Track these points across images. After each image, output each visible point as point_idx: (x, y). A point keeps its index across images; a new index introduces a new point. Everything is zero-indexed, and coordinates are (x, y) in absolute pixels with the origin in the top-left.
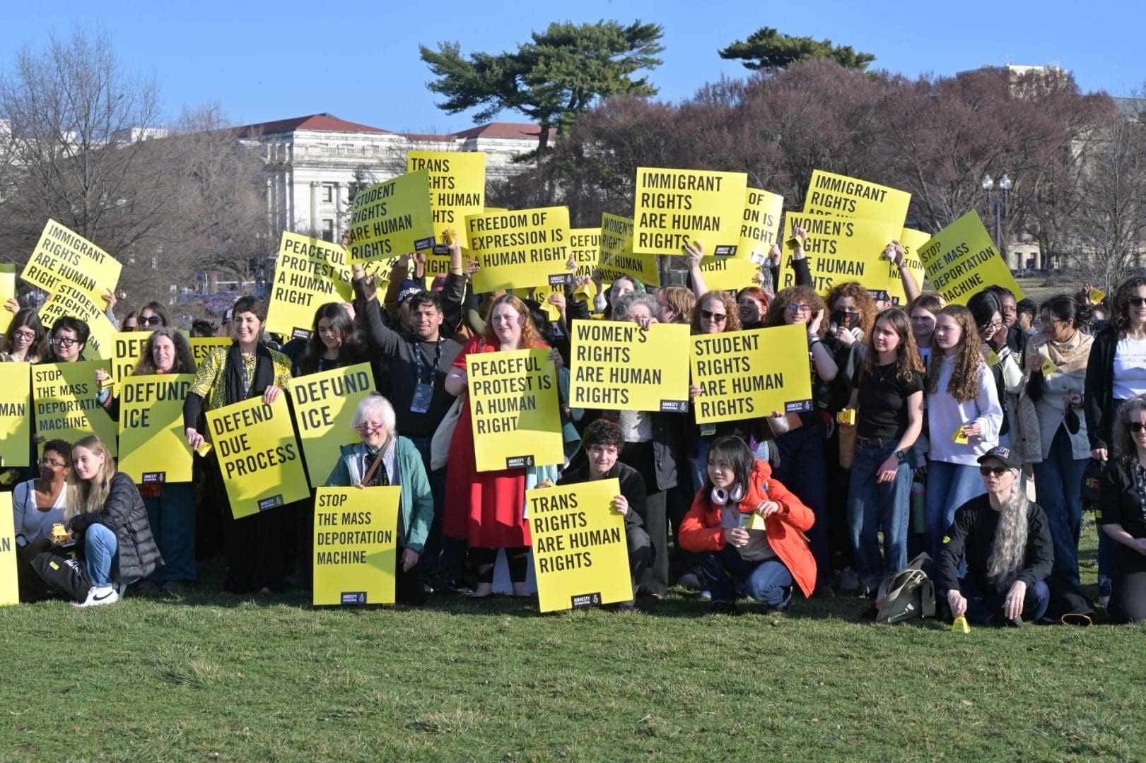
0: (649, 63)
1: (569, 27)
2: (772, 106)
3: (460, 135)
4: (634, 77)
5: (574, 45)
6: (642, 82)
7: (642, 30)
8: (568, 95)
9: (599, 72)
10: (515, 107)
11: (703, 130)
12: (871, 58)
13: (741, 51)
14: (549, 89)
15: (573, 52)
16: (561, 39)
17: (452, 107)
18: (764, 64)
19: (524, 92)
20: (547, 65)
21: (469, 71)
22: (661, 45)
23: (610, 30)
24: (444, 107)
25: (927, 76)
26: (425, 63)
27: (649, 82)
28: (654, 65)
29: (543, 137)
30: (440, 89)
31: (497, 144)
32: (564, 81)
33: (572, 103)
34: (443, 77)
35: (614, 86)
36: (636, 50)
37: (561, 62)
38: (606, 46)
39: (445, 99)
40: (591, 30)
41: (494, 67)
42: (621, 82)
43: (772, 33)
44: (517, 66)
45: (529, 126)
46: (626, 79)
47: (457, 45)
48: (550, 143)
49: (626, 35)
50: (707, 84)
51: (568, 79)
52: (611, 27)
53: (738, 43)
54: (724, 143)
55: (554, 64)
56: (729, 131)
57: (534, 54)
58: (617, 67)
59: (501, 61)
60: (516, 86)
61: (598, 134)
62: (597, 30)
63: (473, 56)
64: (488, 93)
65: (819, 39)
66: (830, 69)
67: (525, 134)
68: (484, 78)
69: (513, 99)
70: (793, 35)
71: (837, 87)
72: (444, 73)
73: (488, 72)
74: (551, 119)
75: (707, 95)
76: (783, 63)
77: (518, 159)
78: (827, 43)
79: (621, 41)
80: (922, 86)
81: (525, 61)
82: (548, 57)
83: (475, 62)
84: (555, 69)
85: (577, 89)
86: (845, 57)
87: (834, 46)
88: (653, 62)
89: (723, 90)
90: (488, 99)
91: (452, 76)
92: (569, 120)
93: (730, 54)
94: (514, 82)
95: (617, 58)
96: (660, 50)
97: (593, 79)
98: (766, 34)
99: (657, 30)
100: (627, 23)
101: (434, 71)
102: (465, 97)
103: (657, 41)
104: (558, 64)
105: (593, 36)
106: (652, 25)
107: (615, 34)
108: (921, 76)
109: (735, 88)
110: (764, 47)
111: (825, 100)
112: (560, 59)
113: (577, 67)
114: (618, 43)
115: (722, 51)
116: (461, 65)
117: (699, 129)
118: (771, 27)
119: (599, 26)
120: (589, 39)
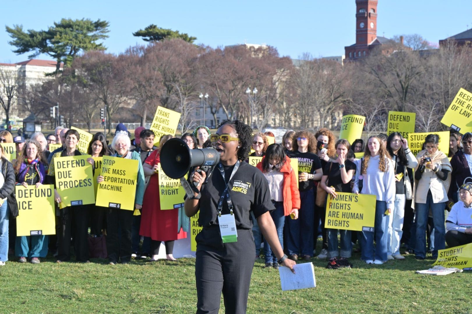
0: (103, 37)
1: (70, 20)
2: (157, 56)
3: (19, 64)
4: (97, 42)
5: (72, 28)
6: (100, 45)
7: (101, 23)
8: (69, 49)
9: (83, 40)
10: (46, 53)
11: (128, 65)
12: (195, 39)
13: (142, 34)
14: (61, 46)
15: (72, 31)
16: (66, 26)
17: (19, 52)
18: (151, 39)
19: (50, 47)
20: (60, 36)
21: (27, 37)
22: (109, 30)
23: (88, 22)
24: (15, 52)
25: (220, 47)
26: (7, 33)
27: (103, 45)
28: (106, 38)
29: (58, 66)
30: (14, 44)
31: (34, 68)
32: (68, 43)
33: (71, 52)
34: (15, 39)
35: (89, 46)
36: (98, 31)
37: (66, 35)
38: (86, 29)
39: (16, 48)
40: (79, 22)
41: (38, 36)
42: (92, 44)
43: (155, 27)
44: (48, 36)
45: (52, 61)
46: (94, 43)
47: (22, 26)
48: (61, 69)
49: (94, 25)
50: (130, 47)
51: (70, 42)
52: (88, 21)
53: (141, 30)
54: (138, 71)
55: (63, 36)
56: (140, 66)
57: (55, 31)
58: (90, 38)
59: (41, 33)
60: (46, 44)
61: (83, 66)
62: (82, 22)
63: (28, 31)
64: (35, 46)
65: (174, 30)
66: (181, 42)
67: (51, 64)
68: (33, 40)
69: (45, 49)
70: (164, 28)
71: (184, 50)
72: (16, 37)
73: (35, 38)
74: (62, 58)
75: (130, 51)
76: (159, 39)
77: (47, 75)
78: (177, 32)
79: (92, 27)
80: (218, 51)
81: (51, 34)
82: (61, 33)
83: (29, 33)
84: (64, 38)
85: (73, 47)
86: (185, 37)
87: (180, 33)
88: (105, 36)
89: (137, 49)
90: (35, 49)
91: (19, 39)
92: (69, 59)
93: (138, 34)
94: (46, 43)
95: (90, 34)
96: (108, 31)
97: (80, 43)
98: (153, 27)
99: (107, 23)
100: (94, 20)
101: (11, 37)
102: (25, 48)
103: (107, 28)
104: (65, 36)
105: (80, 25)
106: (105, 21)
107: (89, 24)
108: (218, 47)
109: (142, 48)
110: (151, 32)
111: (179, 55)
112: (66, 33)
113: (73, 37)
114: (91, 28)
115: (134, 33)
116: (23, 34)
117: (127, 65)
118: (155, 24)
119: (82, 20)
120: (79, 26)
